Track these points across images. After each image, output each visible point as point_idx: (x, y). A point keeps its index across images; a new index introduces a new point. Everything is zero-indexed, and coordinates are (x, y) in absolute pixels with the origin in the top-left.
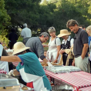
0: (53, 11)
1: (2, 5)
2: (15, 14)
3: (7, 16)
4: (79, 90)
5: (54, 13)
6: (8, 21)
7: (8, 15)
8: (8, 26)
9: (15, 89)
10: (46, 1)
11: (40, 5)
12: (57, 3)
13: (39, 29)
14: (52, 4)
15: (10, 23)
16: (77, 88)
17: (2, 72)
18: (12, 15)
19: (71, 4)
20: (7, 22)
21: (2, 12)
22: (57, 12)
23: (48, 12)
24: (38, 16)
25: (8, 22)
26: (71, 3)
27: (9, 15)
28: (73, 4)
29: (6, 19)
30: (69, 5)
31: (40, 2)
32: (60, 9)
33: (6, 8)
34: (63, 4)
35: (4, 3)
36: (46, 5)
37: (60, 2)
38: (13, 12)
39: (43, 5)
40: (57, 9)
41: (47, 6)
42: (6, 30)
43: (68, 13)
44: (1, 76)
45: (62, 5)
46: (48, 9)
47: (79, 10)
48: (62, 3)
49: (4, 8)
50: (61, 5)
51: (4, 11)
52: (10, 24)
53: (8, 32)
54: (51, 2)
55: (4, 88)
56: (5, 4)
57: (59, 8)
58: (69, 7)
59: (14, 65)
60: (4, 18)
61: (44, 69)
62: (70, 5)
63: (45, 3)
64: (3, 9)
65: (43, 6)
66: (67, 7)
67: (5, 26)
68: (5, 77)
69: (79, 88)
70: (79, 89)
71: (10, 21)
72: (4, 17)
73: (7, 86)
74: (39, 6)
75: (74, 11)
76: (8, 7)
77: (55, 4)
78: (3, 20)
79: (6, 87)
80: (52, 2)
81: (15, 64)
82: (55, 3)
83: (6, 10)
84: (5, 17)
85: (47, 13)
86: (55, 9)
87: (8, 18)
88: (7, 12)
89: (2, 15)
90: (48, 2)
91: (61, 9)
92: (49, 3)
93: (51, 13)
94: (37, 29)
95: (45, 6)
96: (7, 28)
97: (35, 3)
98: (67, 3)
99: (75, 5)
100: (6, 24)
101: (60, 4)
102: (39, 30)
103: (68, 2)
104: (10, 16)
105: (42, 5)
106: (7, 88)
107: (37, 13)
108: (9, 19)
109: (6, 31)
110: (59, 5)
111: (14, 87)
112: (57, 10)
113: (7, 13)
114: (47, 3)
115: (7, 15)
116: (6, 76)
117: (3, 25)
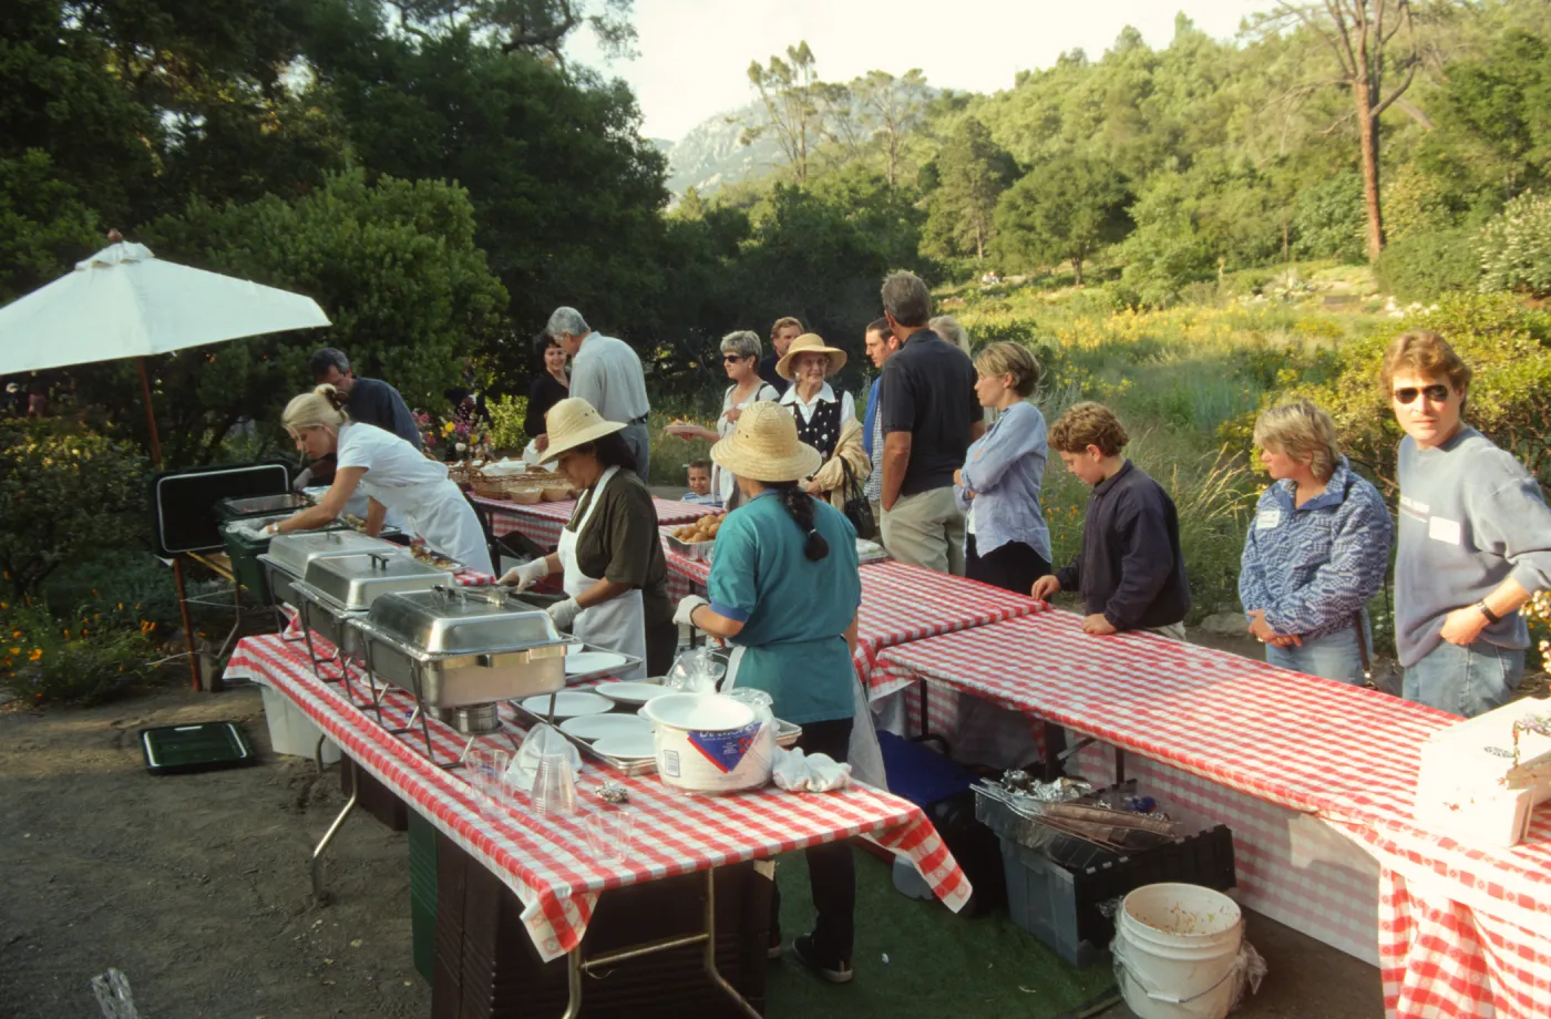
0: (733, 251)
1: (459, 225)
2: (532, 274)
3: (491, 283)
4: (878, 658)
5: (741, 258)
6: (495, 309)
7: (494, 275)
8: (500, 336)
9: (537, 663)
10: (698, 200)
11: (665, 217)
12: (757, 204)
13: (664, 349)
14: (728, 211)
15: (507, 320)
16: (867, 648)
17: (473, 579)
18: (514, 279)
19: (827, 210)
20: (487, 316)
21: (462, 262)
22: (752, 251)
23: (707, 253)
24: (655, 280)
25: (496, 315)
26: (829, 204)
27: (497, 280)
28: (837, 209)
29: (485, 300)
30: (819, 213)
31: (664, 205)
32: (773, 238)
33: (480, 241)
34: (786, 207)
35: (474, 216)
36: (699, 217)
37: (770, 200)
38: (519, 263)
39: (680, 219)
40: (754, 237)
41: (701, 222)
42: (486, 357)
43: (814, 258)
44: (464, 601)
45: (780, 216)
46: (709, 237)
47: (871, 240)
48: (778, 205)
49: (471, 245)
50: (774, 219)
51: (471, 258)
52: (507, 327)
53: (498, 371)
54: (724, 204)
55: (482, 661)
56: (474, 223)
57: (765, 231)
58: (818, 224)
59: (536, 541)
60: (473, 296)
61: (695, 557)
62: (824, 215)
63: (692, 207)
64: (466, 249)
65: (683, 227)
66: (807, 227)
67: (482, 336)
68: (485, 602)
69: (880, 645)
70: (877, 652)
71: (504, 309)
72: (473, 289)
73: (496, 648)
74: (659, 225)
75: (846, 247)
76: (493, 233)
77: (743, 211)
78: (470, 306)
79: (492, 654)
80: (727, 200)
81: (539, 537)
82: (744, 206)
83: (483, 252)
84: (481, 291)
85: (701, 259)
86: (745, 236)
87: (493, 296)
88: (489, 262)
89: (462, 277)
90: (706, 201)
91: (775, 237)
92: (713, 208)
93: (724, 260)
94: (652, 348)
95: (694, 224)
96: (492, 348)
97: (637, 211)
98: (805, 204)
99: (848, 217)
100: (488, 324)
101: (770, 210)
102: (665, 354)
103: (814, 199)
104: (503, 283)
105: (674, 221)
106: (497, 662)
107: (650, 262)
108: (500, 300)
109: (487, 366)
110: (765, 220)
111: (531, 655)
112: (755, 243)
113: (486, 267)
114: (700, 210)
115: (487, 277)
116: (489, 599)
117: (470, 332)
